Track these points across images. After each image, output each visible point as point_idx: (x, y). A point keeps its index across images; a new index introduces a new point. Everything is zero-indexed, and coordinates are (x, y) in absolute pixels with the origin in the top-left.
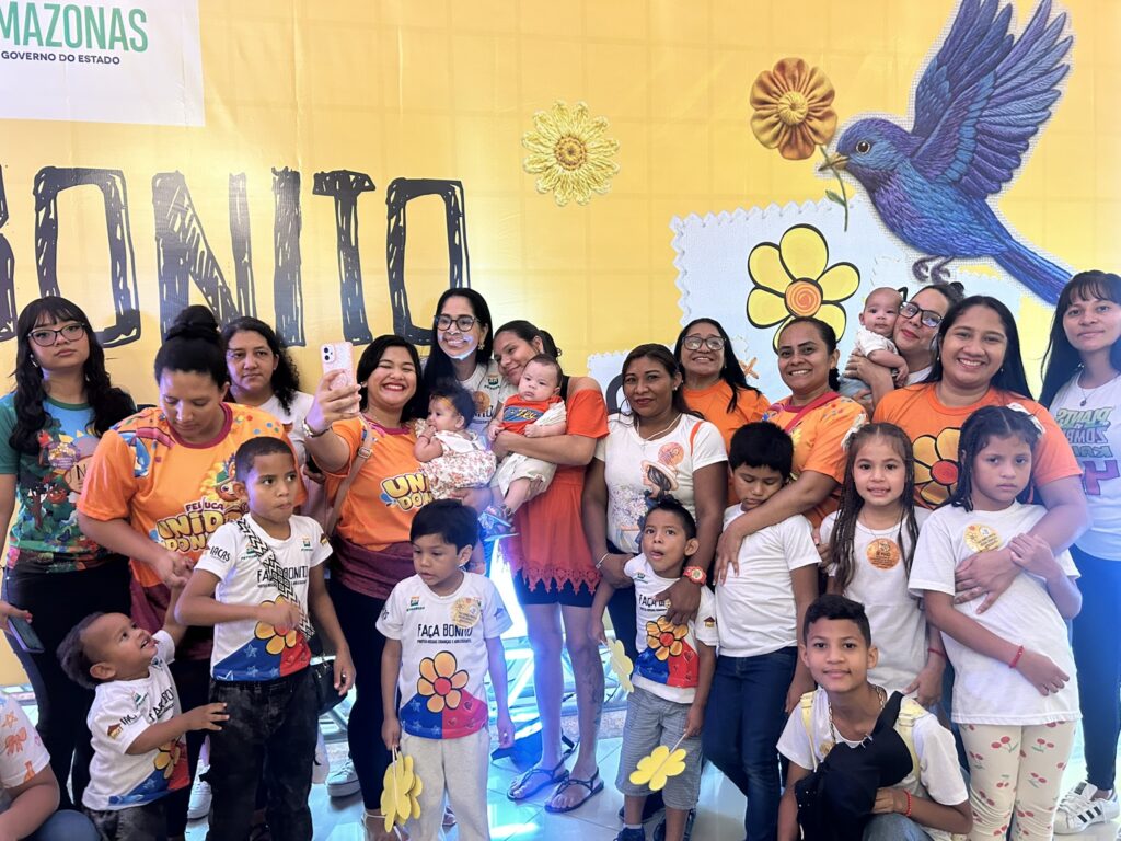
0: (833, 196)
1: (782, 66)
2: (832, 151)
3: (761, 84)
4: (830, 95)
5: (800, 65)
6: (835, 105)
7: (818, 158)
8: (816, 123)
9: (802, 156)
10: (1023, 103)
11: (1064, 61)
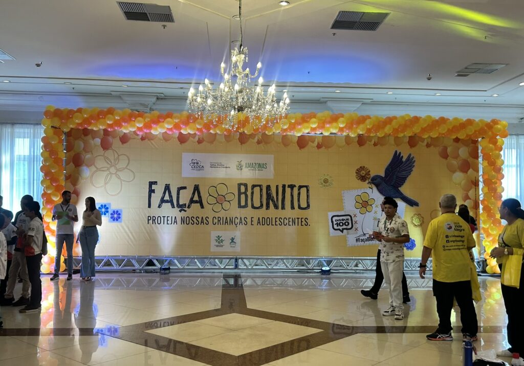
0: (370, 188)
1: (361, 167)
2: (370, 180)
3: (357, 170)
4: (369, 171)
5: (364, 167)
6: (370, 173)
7: (367, 181)
8: (367, 176)
9: (364, 181)
10: (406, 172)
11: (414, 164)
